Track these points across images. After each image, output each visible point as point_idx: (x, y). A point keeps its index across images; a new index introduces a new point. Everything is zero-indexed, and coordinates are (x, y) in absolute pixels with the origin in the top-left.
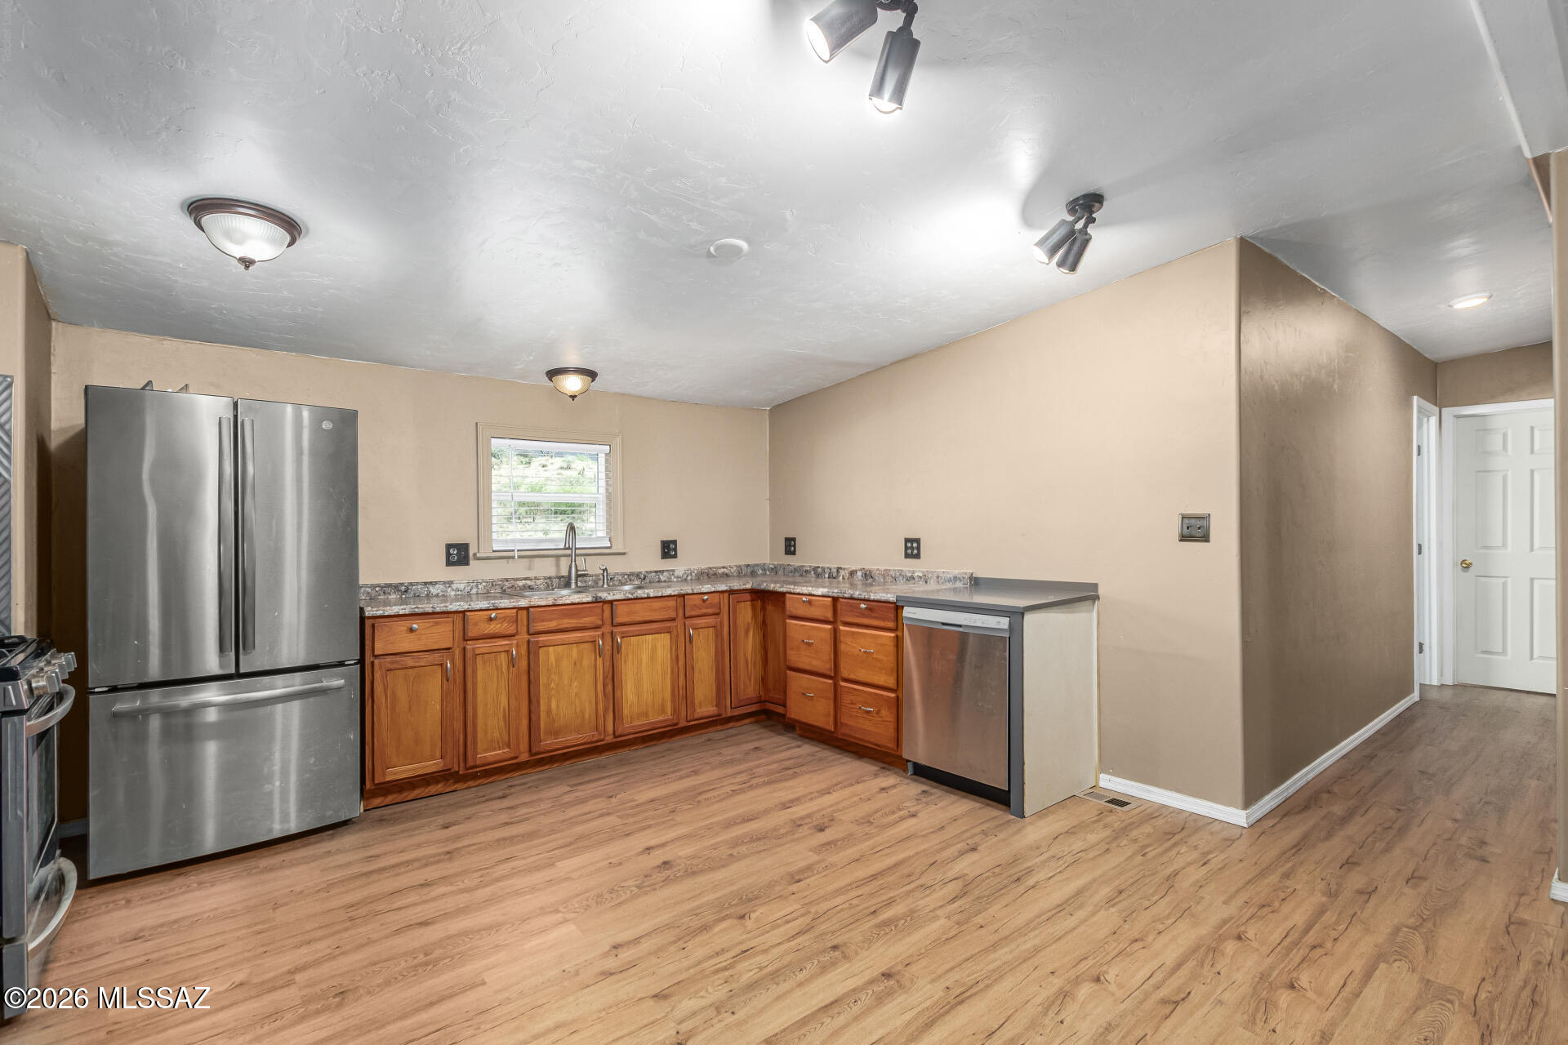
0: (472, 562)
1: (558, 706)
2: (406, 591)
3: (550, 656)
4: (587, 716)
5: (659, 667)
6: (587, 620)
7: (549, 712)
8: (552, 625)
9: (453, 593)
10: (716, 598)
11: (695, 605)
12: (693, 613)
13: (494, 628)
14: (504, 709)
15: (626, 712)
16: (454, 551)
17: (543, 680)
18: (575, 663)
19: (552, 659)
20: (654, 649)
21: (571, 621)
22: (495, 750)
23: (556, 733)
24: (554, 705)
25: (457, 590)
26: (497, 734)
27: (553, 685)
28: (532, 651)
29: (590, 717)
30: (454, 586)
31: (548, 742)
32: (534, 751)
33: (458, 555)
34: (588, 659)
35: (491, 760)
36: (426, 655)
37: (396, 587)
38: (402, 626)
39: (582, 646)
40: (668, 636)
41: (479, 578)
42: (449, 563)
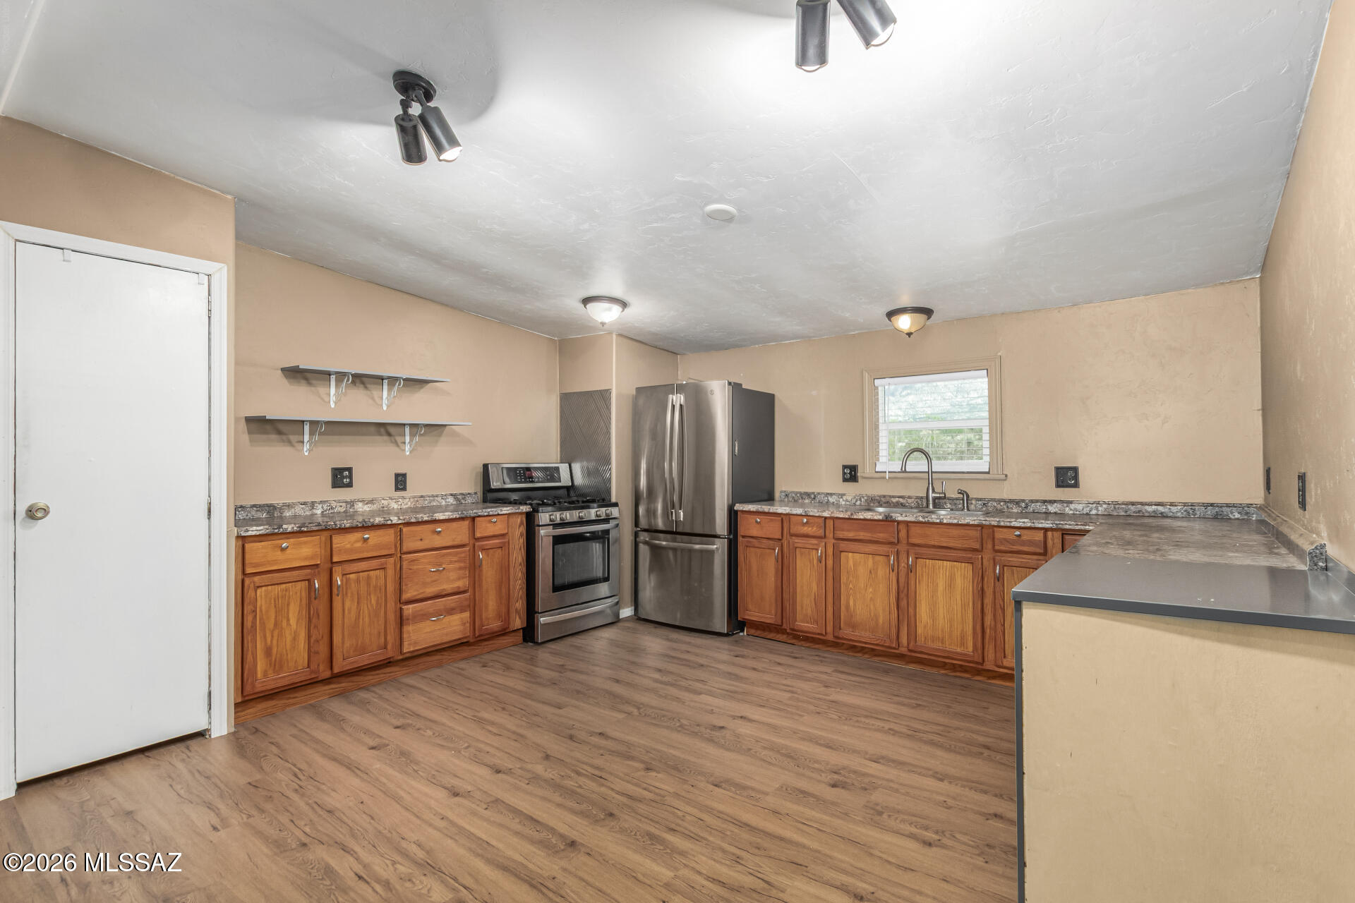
0: (860, 480)
1: (855, 605)
2: (814, 498)
3: (850, 560)
4: (881, 621)
5: (959, 599)
6: (881, 536)
7: (848, 607)
8: (851, 535)
9: (843, 503)
10: (1039, 536)
11: (1005, 539)
12: (1002, 548)
13: (806, 530)
14: (815, 593)
15: (920, 631)
16: (847, 471)
17: (844, 579)
18: (871, 572)
19: (851, 563)
20: (952, 579)
21: (865, 534)
22: (808, 623)
23: (854, 626)
24: (851, 603)
25: (847, 501)
26: (809, 612)
27: (851, 586)
28: (837, 554)
29: (883, 623)
30: (845, 498)
31: (846, 632)
32: (836, 634)
33: (851, 474)
34: (882, 572)
35: (805, 629)
36: (765, 541)
37: (808, 495)
38: (751, 518)
39: (878, 558)
40: (970, 566)
41: (864, 493)
42: (845, 480)
